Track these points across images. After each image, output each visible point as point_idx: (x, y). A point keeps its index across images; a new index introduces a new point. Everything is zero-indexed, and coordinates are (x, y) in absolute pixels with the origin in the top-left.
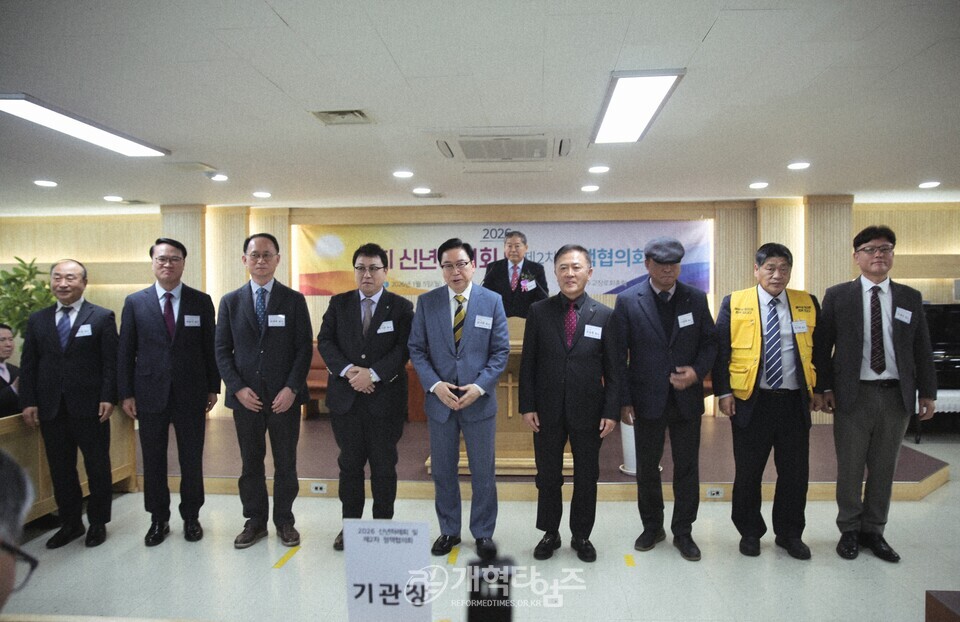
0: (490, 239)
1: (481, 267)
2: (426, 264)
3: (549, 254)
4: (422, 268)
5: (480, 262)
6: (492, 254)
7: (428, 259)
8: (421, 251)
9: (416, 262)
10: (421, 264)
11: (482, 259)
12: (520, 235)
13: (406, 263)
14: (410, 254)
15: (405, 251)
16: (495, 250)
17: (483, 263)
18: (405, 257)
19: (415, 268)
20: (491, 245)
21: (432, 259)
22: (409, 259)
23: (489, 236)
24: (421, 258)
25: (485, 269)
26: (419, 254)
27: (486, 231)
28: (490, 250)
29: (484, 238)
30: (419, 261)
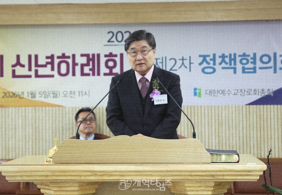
0: (116, 43)
1: (105, 74)
2: (41, 71)
3: (183, 59)
4: (37, 76)
5: (104, 69)
6: (118, 59)
7: (45, 66)
8: (36, 57)
9: (30, 69)
10: (36, 71)
11: (107, 66)
13: (19, 71)
14: (24, 60)
15: (18, 57)
16: (122, 55)
17: (107, 71)
18: (19, 63)
19: (30, 76)
20: (116, 50)
21: (49, 66)
22: (23, 66)
23: (114, 39)
24: (37, 65)
26: (34, 60)
27: (111, 34)
28: (116, 56)
29: (109, 41)
30: (33, 68)
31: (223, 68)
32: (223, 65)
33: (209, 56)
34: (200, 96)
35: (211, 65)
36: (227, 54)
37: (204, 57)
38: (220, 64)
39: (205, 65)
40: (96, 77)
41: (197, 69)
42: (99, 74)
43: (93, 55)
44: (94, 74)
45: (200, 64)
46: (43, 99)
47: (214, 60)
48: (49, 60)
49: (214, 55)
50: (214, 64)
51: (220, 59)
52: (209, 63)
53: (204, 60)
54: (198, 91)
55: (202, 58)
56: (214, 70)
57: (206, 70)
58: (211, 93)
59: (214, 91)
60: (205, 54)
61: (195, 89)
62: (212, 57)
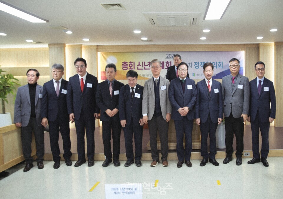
0: (169, 58)
2: (146, 67)
4: (145, 69)
7: (147, 66)
8: (145, 62)
9: (143, 67)
10: (145, 67)
11: (166, 66)
12: (179, 56)
13: (140, 67)
14: (141, 64)
15: (139, 62)
16: (171, 62)
17: (166, 67)
18: (139, 65)
19: (143, 69)
20: (169, 61)
21: (149, 66)
22: (141, 66)
23: (168, 57)
24: (145, 65)
25: (167, 70)
26: (144, 63)
27: (167, 55)
28: (169, 62)
29: (167, 57)
30: (144, 66)
31: (201, 67)
32: (201, 66)
33: (197, 62)
34: (194, 76)
35: (198, 66)
36: (202, 62)
37: (196, 63)
38: (200, 65)
39: (196, 65)
40: (163, 69)
41: (193, 67)
42: (164, 68)
43: (162, 62)
44: (162, 69)
45: (195, 65)
46: (147, 77)
47: (199, 64)
48: (149, 64)
49: (199, 62)
50: (199, 65)
51: (201, 64)
52: (197, 65)
53: (196, 64)
54: (194, 74)
55: (195, 63)
56: (199, 68)
57: (196, 67)
58: (198, 75)
59: (199, 74)
60: (196, 62)
61: (193, 74)
62: (198, 63)
